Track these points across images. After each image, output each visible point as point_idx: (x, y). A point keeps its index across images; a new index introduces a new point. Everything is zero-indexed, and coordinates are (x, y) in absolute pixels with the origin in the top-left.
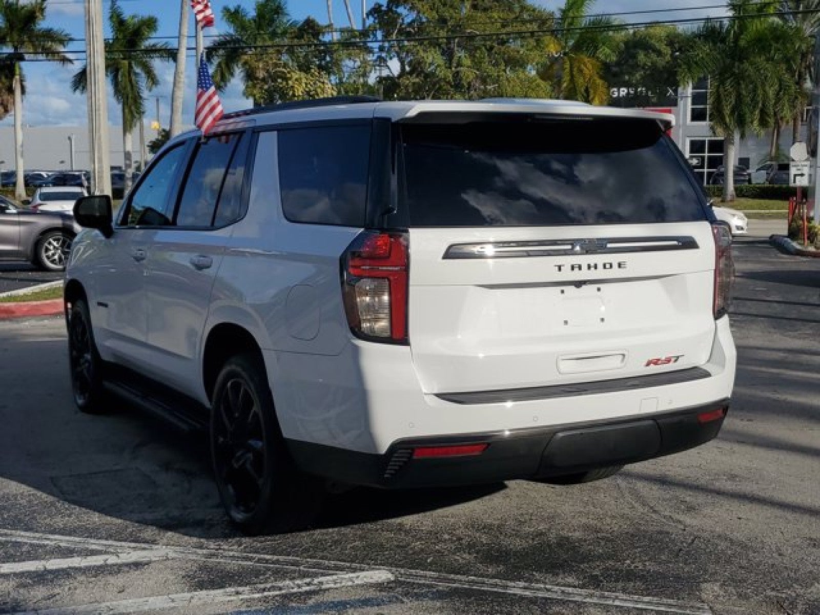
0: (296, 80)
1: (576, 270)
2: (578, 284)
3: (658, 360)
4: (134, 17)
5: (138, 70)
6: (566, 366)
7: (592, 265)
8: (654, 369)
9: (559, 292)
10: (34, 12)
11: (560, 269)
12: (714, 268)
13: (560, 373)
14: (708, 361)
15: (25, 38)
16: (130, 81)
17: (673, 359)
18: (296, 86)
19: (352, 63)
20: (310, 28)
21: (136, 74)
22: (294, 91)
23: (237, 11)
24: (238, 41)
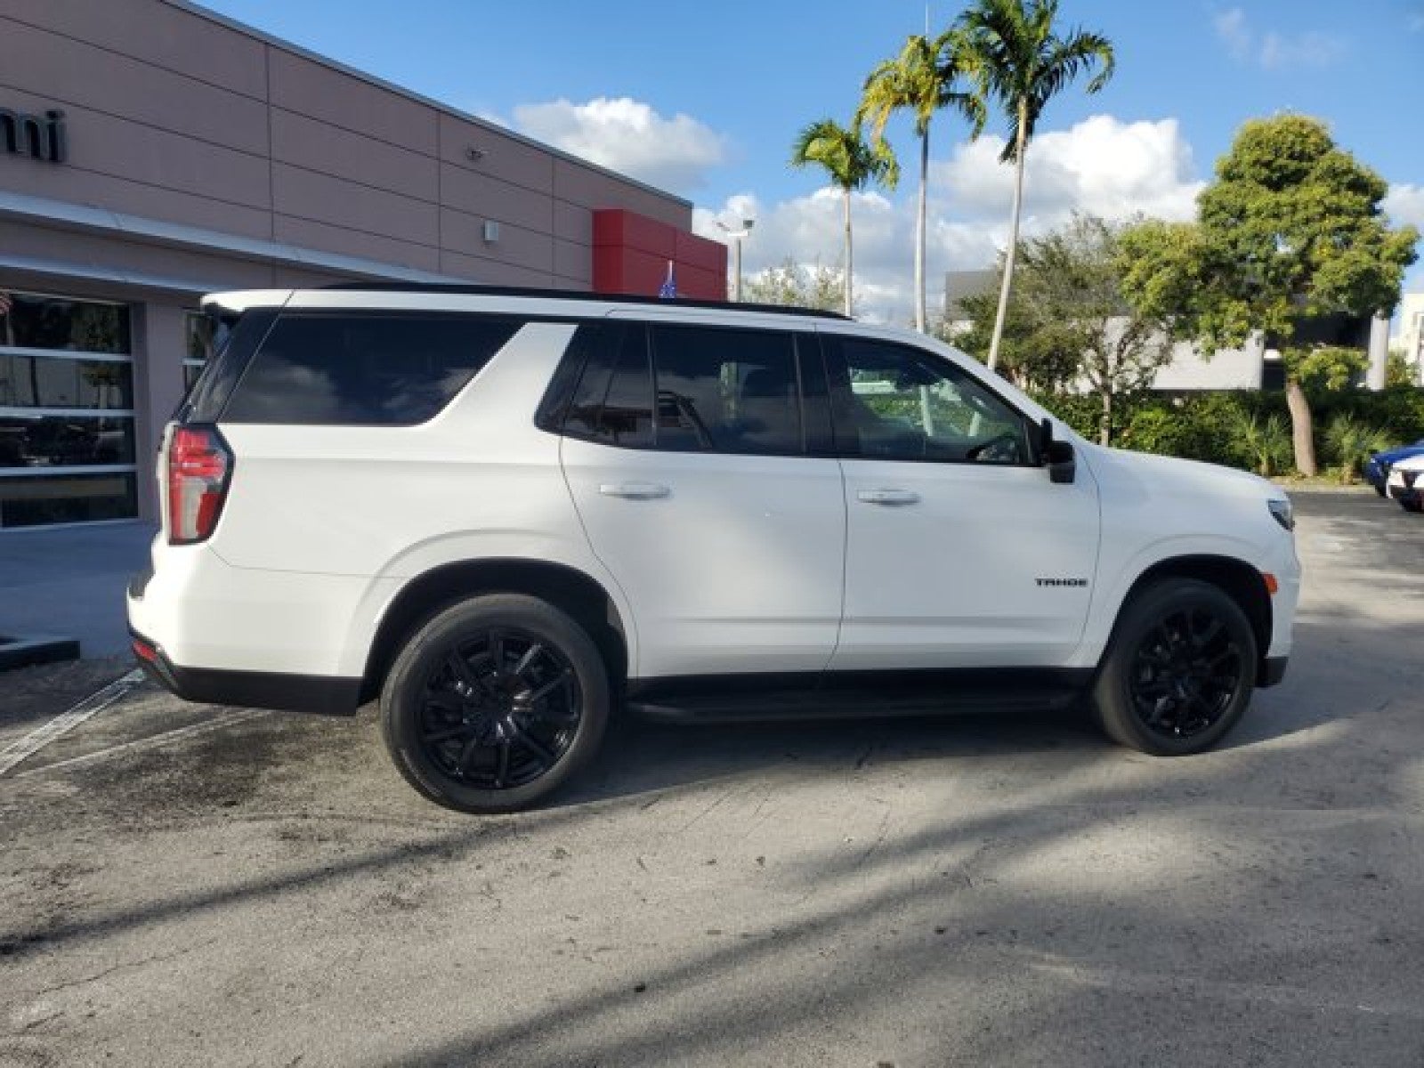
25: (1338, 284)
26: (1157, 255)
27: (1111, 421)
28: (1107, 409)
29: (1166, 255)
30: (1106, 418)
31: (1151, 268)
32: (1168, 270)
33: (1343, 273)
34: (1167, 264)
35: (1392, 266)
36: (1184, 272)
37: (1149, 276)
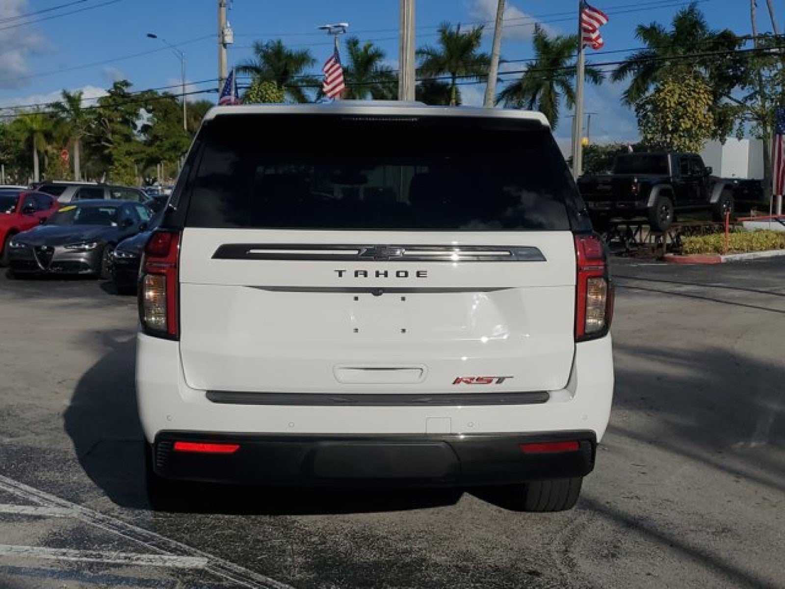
0: (670, 91)
1: (361, 276)
2: (377, 292)
3: (472, 379)
4: (558, 38)
5: (558, 89)
6: (343, 375)
7: (382, 272)
8: (463, 388)
9: (353, 298)
10: (471, 41)
11: (340, 275)
12: (575, 283)
13: (337, 380)
14: (565, 388)
15: (461, 63)
16: (551, 99)
17: (495, 380)
18: (667, 97)
19: (768, 72)
20: (727, 40)
21: (556, 94)
22: (665, 103)
23: (653, 28)
24: (654, 55)
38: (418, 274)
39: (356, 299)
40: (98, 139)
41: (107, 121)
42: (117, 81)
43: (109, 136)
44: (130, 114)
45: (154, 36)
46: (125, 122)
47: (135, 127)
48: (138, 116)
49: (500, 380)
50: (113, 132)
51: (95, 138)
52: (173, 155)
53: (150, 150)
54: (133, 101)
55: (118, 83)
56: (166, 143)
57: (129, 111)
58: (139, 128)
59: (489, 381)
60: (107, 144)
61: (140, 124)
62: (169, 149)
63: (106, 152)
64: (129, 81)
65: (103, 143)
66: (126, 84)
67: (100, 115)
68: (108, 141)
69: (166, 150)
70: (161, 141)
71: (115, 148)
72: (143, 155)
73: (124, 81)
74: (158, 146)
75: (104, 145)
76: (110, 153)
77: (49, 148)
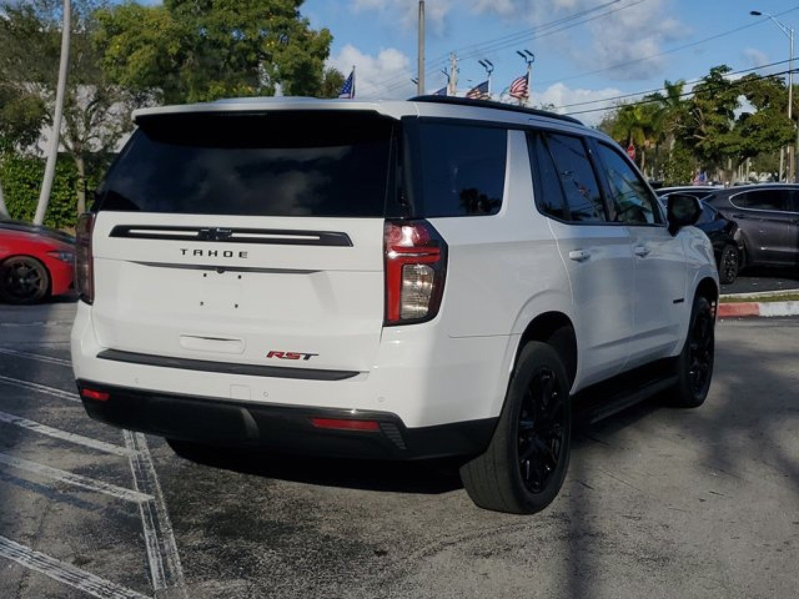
1: (198, 255)
2: (221, 269)
3: (283, 353)
7: (213, 251)
11: (184, 253)
25: (287, 72)
26: (136, 33)
27: (86, 183)
28: (81, 173)
29: (147, 33)
30: (81, 181)
31: (131, 45)
32: (148, 47)
33: (290, 63)
34: (146, 42)
35: (315, 60)
36: (163, 51)
37: (130, 53)
38: (241, 254)
39: (205, 275)
40: (691, 132)
41: (700, 111)
42: (714, 66)
43: (703, 128)
44: (726, 102)
45: (758, 14)
46: (722, 111)
47: (732, 116)
48: (736, 104)
49: (307, 357)
50: (708, 123)
51: (687, 130)
52: (771, 146)
53: (746, 141)
54: (731, 86)
55: (716, 69)
56: (763, 133)
57: (725, 99)
58: (737, 118)
59: (297, 357)
60: (699, 137)
61: (738, 113)
62: (766, 140)
63: (698, 145)
64: (728, 66)
65: (695, 135)
66: (725, 69)
67: (695, 106)
68: (701, 133)
69: (762, 141)
70: (759, 130)
71: (708, 140)
72: (738, 147)
73: (723, 66)
74: (754, 136)
75: (695, 138)
76: (701, 146)
77: (647, 143)
